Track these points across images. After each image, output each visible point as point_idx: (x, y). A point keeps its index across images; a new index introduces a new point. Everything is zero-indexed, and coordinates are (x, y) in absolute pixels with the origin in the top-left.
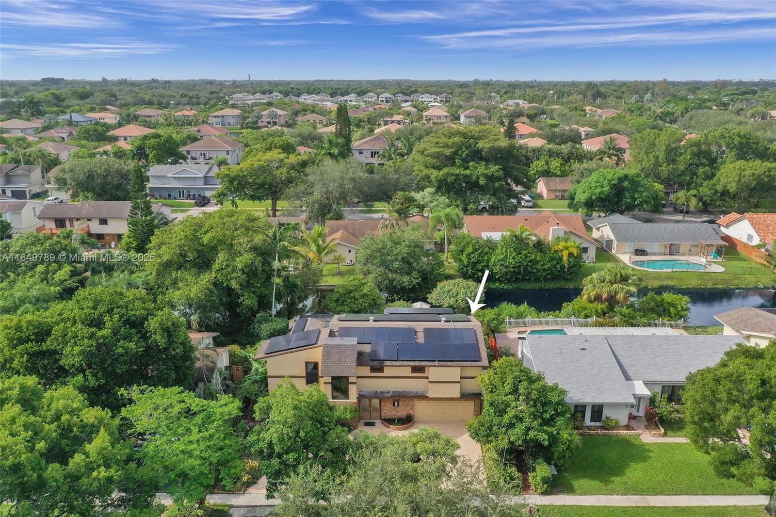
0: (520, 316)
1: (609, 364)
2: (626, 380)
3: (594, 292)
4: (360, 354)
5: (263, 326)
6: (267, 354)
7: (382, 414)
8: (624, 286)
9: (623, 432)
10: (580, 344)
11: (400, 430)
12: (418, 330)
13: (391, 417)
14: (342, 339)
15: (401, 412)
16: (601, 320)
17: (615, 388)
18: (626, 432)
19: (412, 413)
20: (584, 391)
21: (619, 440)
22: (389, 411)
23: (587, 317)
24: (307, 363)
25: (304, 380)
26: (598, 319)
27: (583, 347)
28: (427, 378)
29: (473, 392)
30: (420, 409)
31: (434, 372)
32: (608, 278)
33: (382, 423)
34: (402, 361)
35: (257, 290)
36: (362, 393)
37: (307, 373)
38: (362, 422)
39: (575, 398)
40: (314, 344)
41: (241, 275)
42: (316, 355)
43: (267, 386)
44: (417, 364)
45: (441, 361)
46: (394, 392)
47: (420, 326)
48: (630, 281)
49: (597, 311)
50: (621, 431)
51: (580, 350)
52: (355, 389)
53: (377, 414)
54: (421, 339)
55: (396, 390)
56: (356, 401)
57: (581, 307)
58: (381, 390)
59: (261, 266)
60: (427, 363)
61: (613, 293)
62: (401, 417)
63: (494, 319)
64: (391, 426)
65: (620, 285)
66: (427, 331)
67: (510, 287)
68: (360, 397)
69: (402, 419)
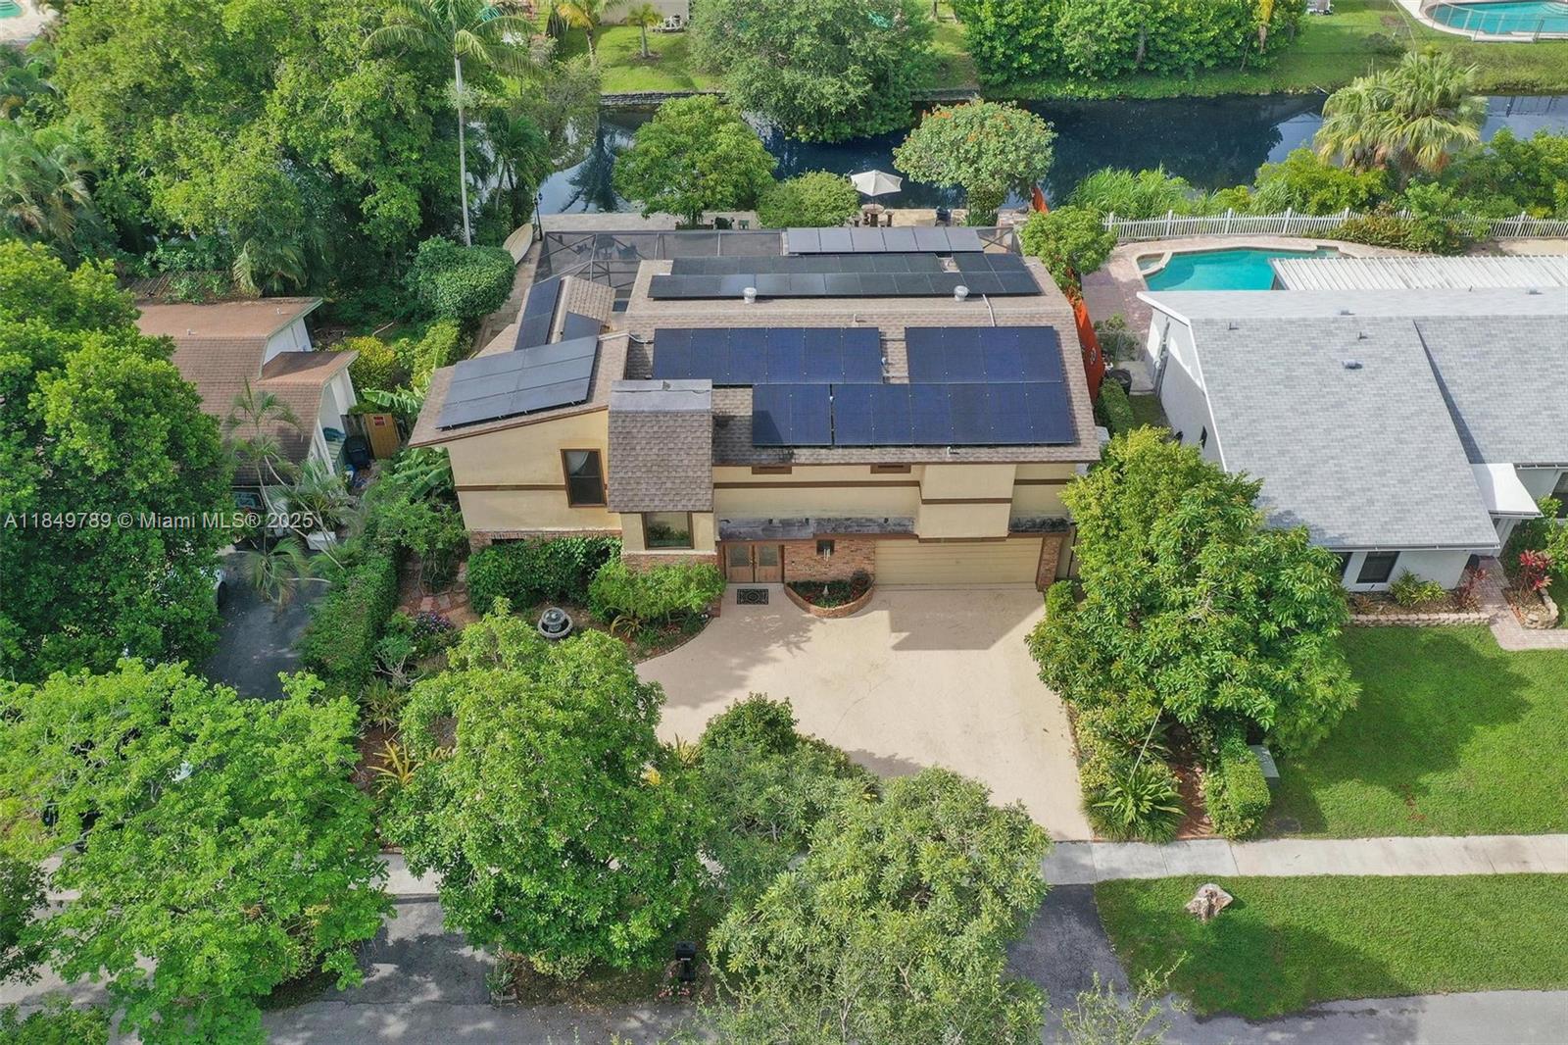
0: (1146, 208)
1: (1425, 417)
2: (1471, 462)
3: (1356, 139)
4: (721, 423)
5: (441, 279)
6: (445, 429)
7: (786, 572)
8: (1446, 125)
9: (1447, 617)
10: (1343, 350)
11: (836, 617)
12: (888, 337)
13: (812, 579)
14: (666, 387)
15: (838, 566)
16: (1363, 218)
17: (1441, 496)
18: (1454, 616)
19: (869, 568)
20: (1353, 510)
21: (1436, 644)
22: (805, 564)
23: (1324, 208)
24: (565, 453)
25: (563, 497)
26: (1356, 215)
27: (1353, 361)
28: (917, 484)
29: (1045, 516)
30: (891, 559)
31: (942, 475)
32: (1404, 99)
33: (788, 594)
34: (843, 447)
35: (413, 169)
36: (730, 528)
37: (569, 475)
38: (732, 589)
39: (1331, 533)
40: (583, 402)
41: (358, 131)
42: (592, 431)
43: (457, 508)
44: (890, 456)
45: (960, 446)
46: (820, 522)
47: (892, 316)
48: (1464, 109)
49: (1353, 193)
50: (1443, 616)
51: (1342, 370)
52: (711, 524)
53: (772, 570)
54: (897, 368)
55: (826, 516)
56: (712, 551)
57: (1311, 181)
58: (785, 516)
59: (412, 99)
60: (920, 455)
61: (1409, 144)
62: (840, 578)
63: (1087, 247)
64: (813, 607)
65: (1436, 123)
66: (916, 337)
67: (1104, 95)
68: (726, 538)
69: (840, 582)
